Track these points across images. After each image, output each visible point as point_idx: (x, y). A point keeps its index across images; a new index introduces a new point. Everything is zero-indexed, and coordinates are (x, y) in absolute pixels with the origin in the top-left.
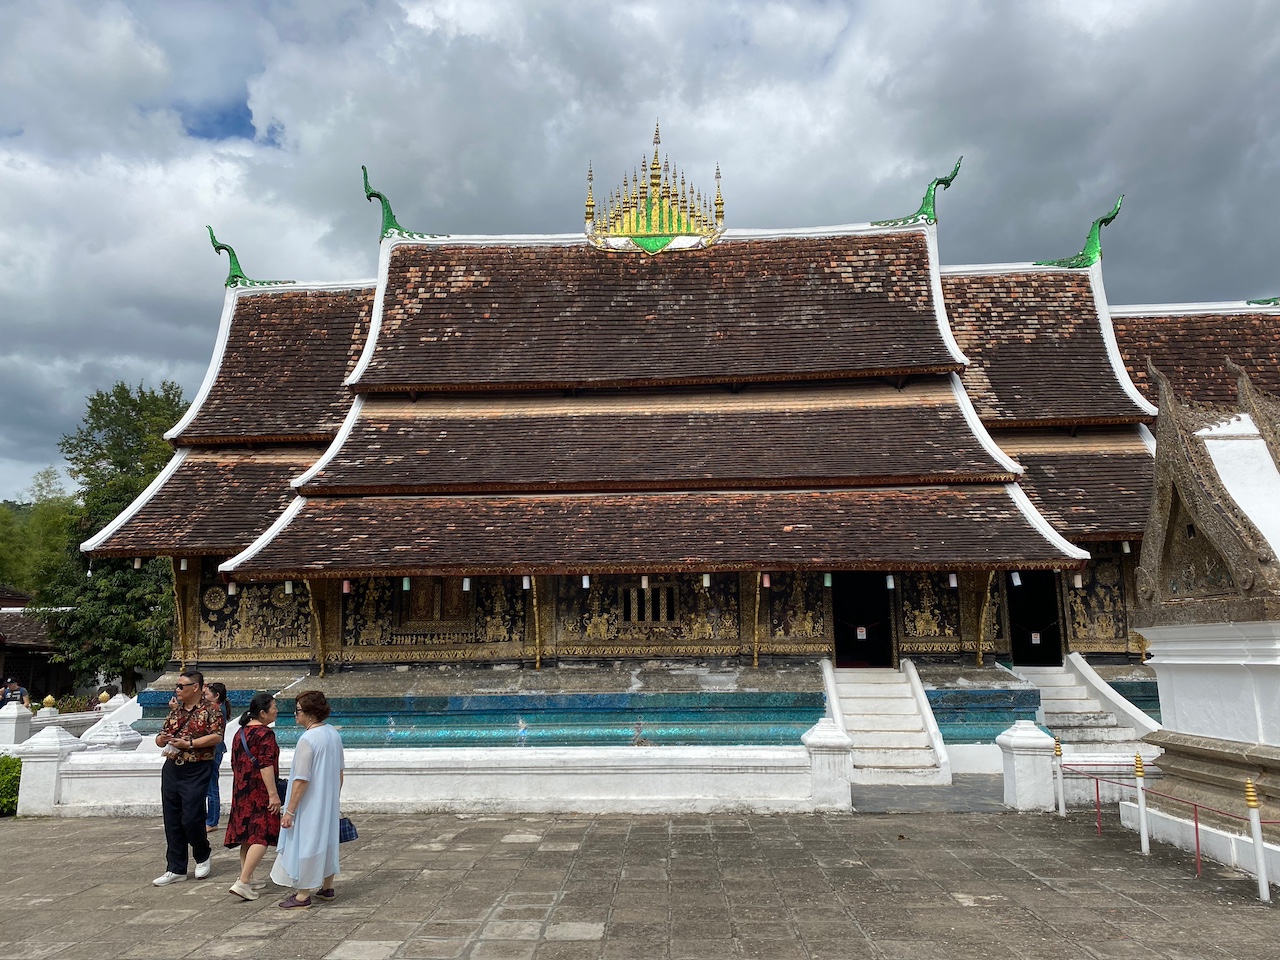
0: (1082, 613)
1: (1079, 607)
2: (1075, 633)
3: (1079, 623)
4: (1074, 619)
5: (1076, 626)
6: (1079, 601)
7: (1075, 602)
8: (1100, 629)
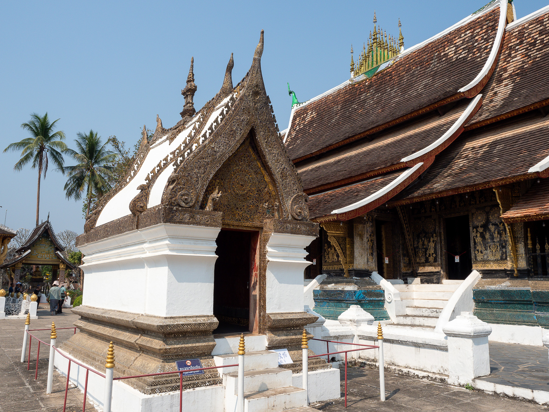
0: (480, 243)
1: (479, 239)
2: (476, 257)
3: (478, 251)
4: (475, 248)
5: (476, 252)
6: (478, 235)
7: (476, 236)
8: (491, 254)
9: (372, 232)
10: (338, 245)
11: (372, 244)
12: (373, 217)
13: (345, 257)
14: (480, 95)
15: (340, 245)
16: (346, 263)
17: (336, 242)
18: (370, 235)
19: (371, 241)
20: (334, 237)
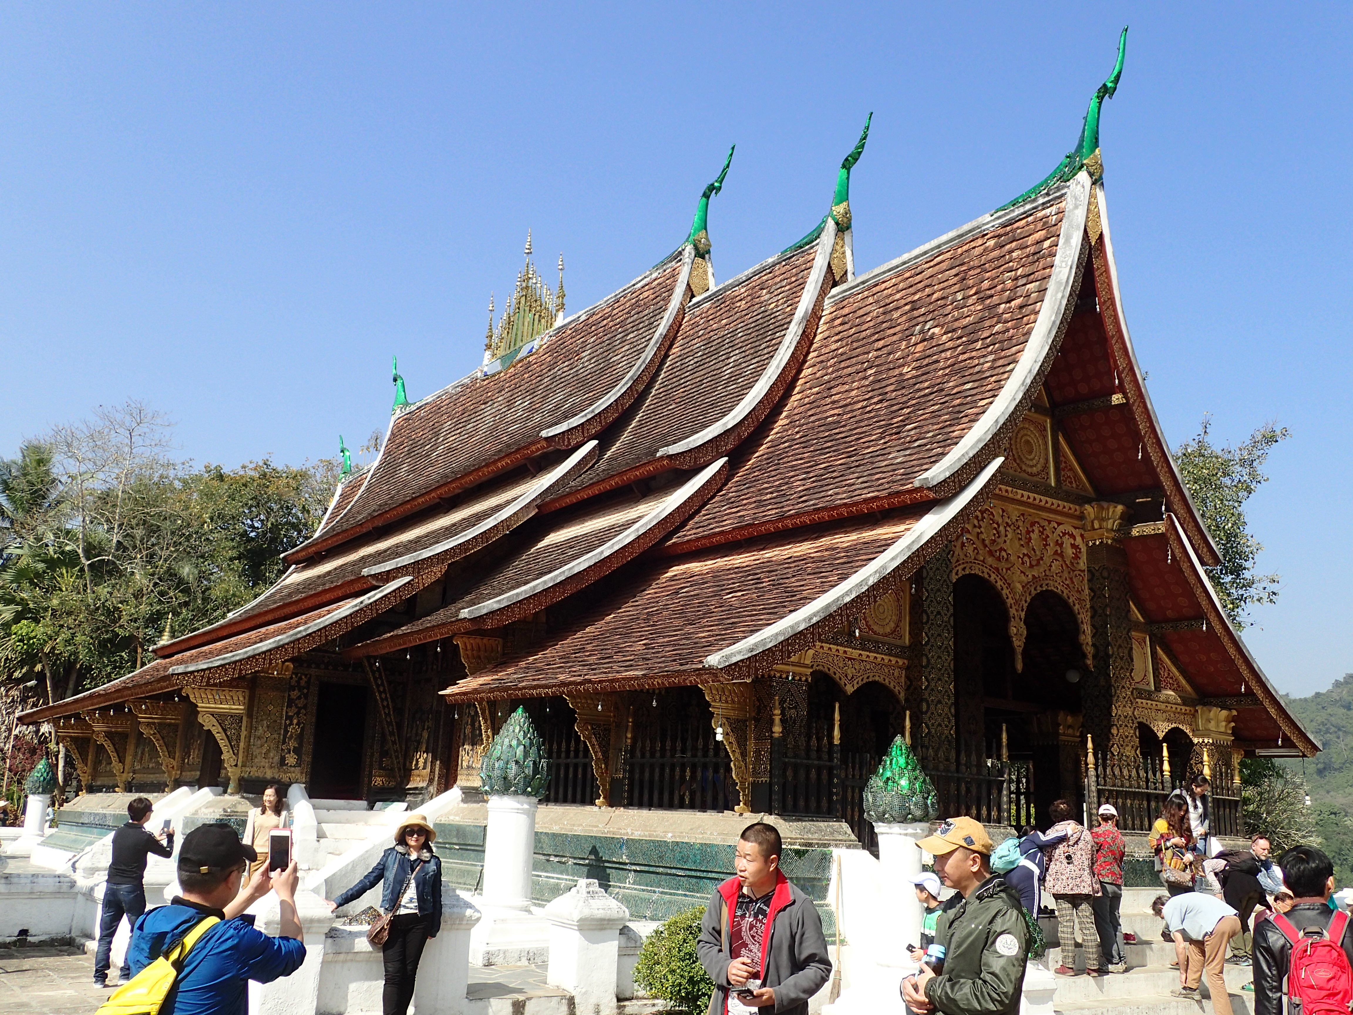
5: (463, 753)
9: (305, 707)
10: (220, 730)
11: (299, 731)
12: (309, 679)
13: (236, 755)
14: (594, 443)
15: (225, 731)
16: (236, 765)
17: (216, 723)
18: (298, 713)
19: (298, 724)
20: (213, 715)
